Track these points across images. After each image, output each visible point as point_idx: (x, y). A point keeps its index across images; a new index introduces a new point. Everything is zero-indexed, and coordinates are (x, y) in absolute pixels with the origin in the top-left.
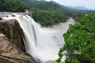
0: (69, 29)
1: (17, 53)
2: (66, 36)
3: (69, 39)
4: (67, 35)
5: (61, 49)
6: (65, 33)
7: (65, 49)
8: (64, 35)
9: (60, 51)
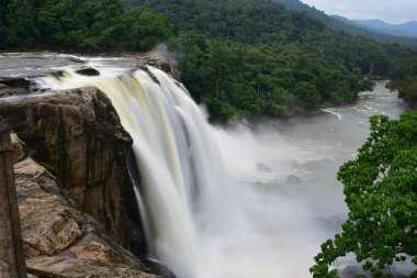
0: (370, 140)
1: (102, 256)
2: (354, 177)
3: (370, 192)
4: (358, 173)
5: (329, 242)
6: (350, 163)
7: (350, 247)
8: (342, 169)
9: (320, 256)
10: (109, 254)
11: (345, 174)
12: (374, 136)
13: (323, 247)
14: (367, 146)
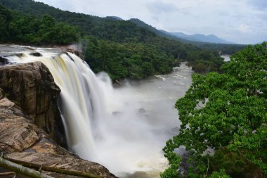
0: (192, 87)
1: (52, 151)
2: (184, 106)
3: (193, 114)
4: (186, 104)
5: (170, 141)
6: (182, 99)
7: (181, 143)
8: (177, 103)
9: (165, 148)
10: (56, 150)
11: (179, 105)
12: (194, 85)
13: (167, 144)
14: (190, 90)
